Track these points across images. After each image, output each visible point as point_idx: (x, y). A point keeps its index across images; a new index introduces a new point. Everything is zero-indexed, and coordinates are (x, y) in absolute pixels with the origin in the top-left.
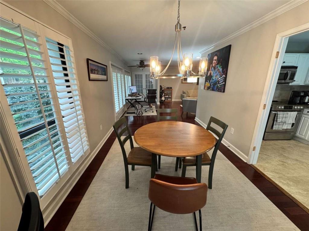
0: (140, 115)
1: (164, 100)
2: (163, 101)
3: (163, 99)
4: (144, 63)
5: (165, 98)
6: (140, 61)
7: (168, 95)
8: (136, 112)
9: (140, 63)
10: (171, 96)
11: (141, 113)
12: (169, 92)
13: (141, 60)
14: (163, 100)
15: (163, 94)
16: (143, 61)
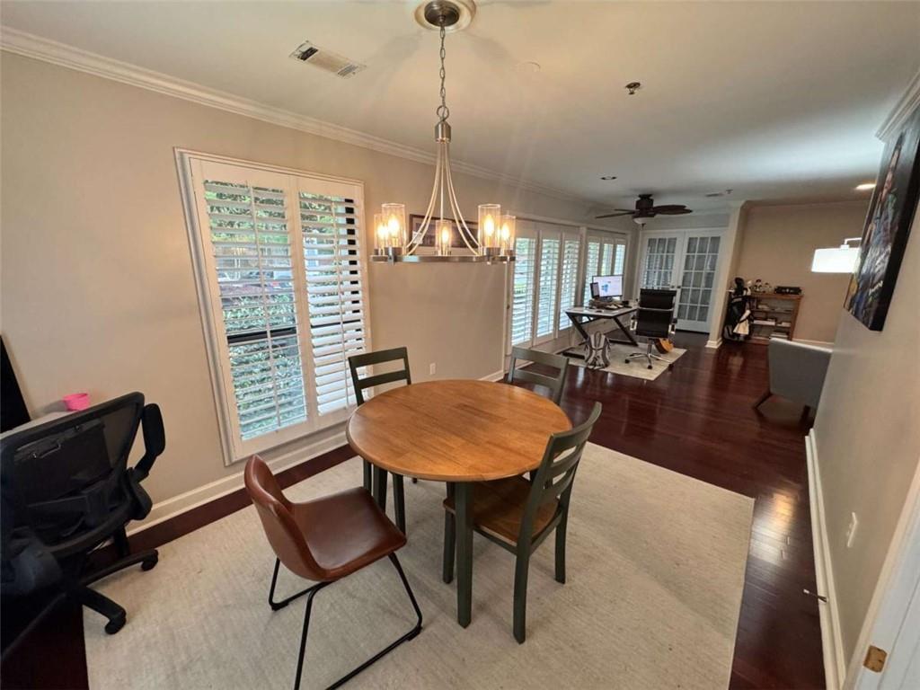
0: (596, 368)
1: (747, 337)
2: (741, 339)
3: (742, 329)
4: (652, 201)
5: (752, 328)
6: (640, 196)
7: (776, 320)
8: (586, 356)
9: (638, 202)
10: (793, 323)
11: (602, 362)
12: (781, 305)
13: (641, 193)
14: (739, 335)
15: (748, 312)
16: (650, 195)
